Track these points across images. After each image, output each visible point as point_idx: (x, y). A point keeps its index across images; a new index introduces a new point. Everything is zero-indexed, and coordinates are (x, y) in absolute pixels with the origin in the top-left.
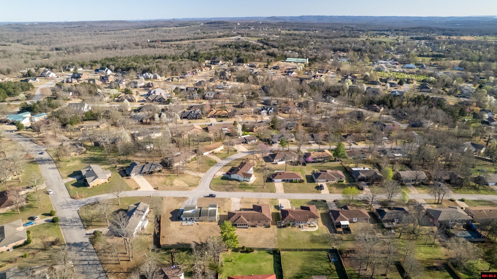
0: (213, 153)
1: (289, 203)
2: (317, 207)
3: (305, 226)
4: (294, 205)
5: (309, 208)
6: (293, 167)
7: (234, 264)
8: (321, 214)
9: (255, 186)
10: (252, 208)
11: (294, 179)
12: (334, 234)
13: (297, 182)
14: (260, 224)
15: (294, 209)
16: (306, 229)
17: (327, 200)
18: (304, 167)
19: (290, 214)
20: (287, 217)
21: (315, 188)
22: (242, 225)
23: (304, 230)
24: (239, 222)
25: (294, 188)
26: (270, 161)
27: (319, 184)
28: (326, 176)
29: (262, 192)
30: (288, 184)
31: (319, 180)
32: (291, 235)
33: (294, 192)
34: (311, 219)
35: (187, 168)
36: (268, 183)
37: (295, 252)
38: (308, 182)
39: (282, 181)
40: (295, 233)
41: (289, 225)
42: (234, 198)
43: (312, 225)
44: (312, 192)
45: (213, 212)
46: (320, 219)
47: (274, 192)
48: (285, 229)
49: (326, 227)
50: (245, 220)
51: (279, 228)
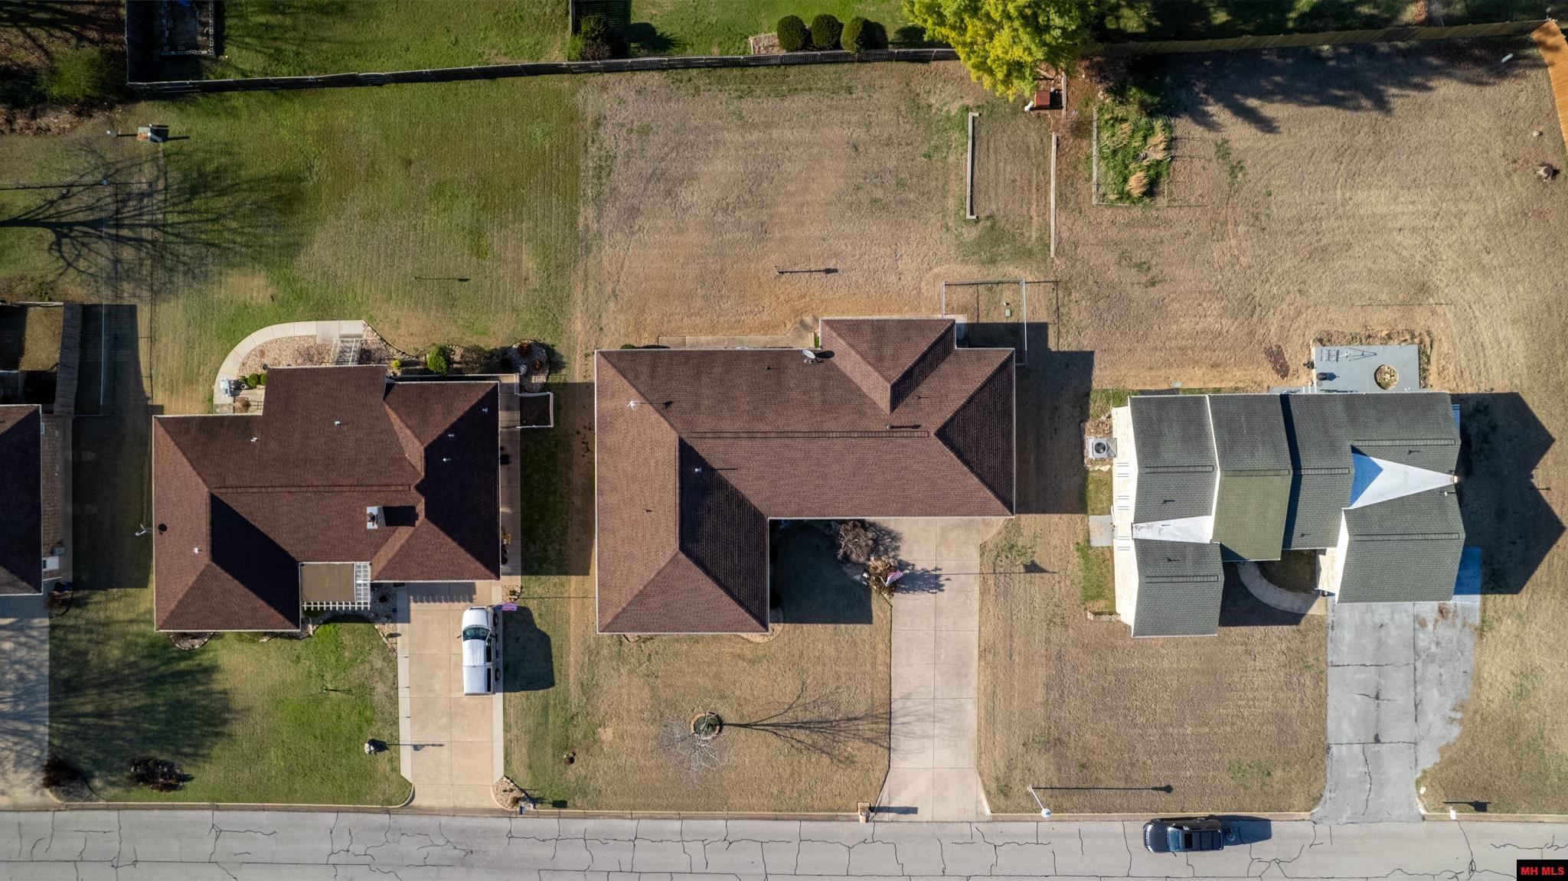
20: (443, 421)
48: (499, 334)
49: (146, 383)
50: (852, 346)
51: (550, 350)
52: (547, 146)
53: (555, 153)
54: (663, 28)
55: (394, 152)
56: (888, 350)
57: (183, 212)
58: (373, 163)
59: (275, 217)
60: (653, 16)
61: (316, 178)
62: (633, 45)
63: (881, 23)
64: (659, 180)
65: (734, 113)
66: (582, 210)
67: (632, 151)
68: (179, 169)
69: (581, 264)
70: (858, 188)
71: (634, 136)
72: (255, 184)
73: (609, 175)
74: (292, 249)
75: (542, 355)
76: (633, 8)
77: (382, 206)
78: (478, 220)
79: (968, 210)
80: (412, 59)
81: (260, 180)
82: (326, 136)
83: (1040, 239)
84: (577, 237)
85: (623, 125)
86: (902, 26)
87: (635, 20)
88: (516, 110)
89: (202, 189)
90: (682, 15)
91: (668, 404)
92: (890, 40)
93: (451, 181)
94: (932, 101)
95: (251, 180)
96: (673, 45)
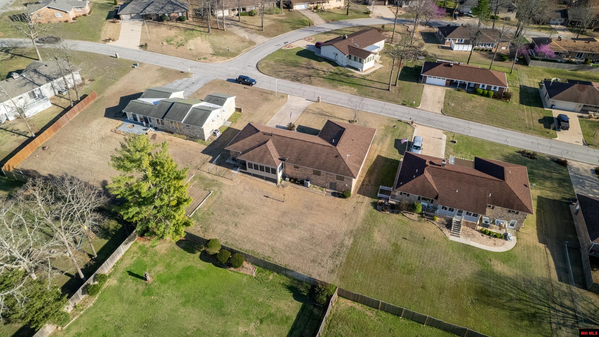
0: (316, 8)
1: (444, 142)
2: (533, 177)
3: (467, 224)
4: (457, 151)
5: (502, 168)
6: (490, 61)
7: (149, 292)
8: (541, 200)
9: (367, 83)
10: (320, 127)
11: (482, 86)
12: (576, 290)
13: (488, 96)
14: (320, 179)
15: (452, 161)
16: (468, 236)
17: (570, 163)
18: (521, 67)
19: (427, 174)
20: (416, 181)
21: (540, 121)
22: (262, 169)
23: (462, 240)
24: (253, 159)
25: (474, 107)
26: (437, 42)
27: (555, 113)
28: (585, 94)
29: (381, 98)
30: (463, 94)
31: (559, 103)
32: (404, 245)
33: (470, 117)
34: (498, 209)
35: (238, 23)
36: (407, 83)
37: (391, 317)
38: (522, 102)
39: (447, 85)
40: (423, 241)
41: (412, 208)
42: (296, 98)
43: (494, 230)
44: (527, 129)
45: (200, 114)
46: (532, 218)
47: (412, 106)
48: (393, 218)
49: (548, 252)
50: (272, 157)
51: (375, 208)
52: (357, 271)
53: (355, 267)
54: (289, 295)
55: (430, 294)
56: (262, 154)
57: (539, 309)
58: (440, 293)
59: (490, 290)
60: (291, 302)
61: (470, 298)
62: (306, 294)
63: (199, 259)
64: (315, 243)
65: (275, 253)
66: (350, 245)
67: (322, 257)
68: (544, 329)
69: (356, 228)
70: (243, 214)
71: (319, 261)
72: (502, 307)
73: (334, 252)
74: (481, 274)
75: (378, 207)
76: (299, 309)
77: (437, 275)
78: (395, 256)
79: (210, 194)
80: (415, 331)
81: (499, 307)
82: (464, 313)
83: (194, 180)
84: (354, 237)
85: (322, 267)
86: (192, 255)
87: (301, 304)
88: (368, 290)
89: (530, 315)
90: (278, 296)
91: (336, 157)
92: (200, 252)
93: (404, 273)
94: (199, 229)
95: (503, 309)
96: (288, 286)
